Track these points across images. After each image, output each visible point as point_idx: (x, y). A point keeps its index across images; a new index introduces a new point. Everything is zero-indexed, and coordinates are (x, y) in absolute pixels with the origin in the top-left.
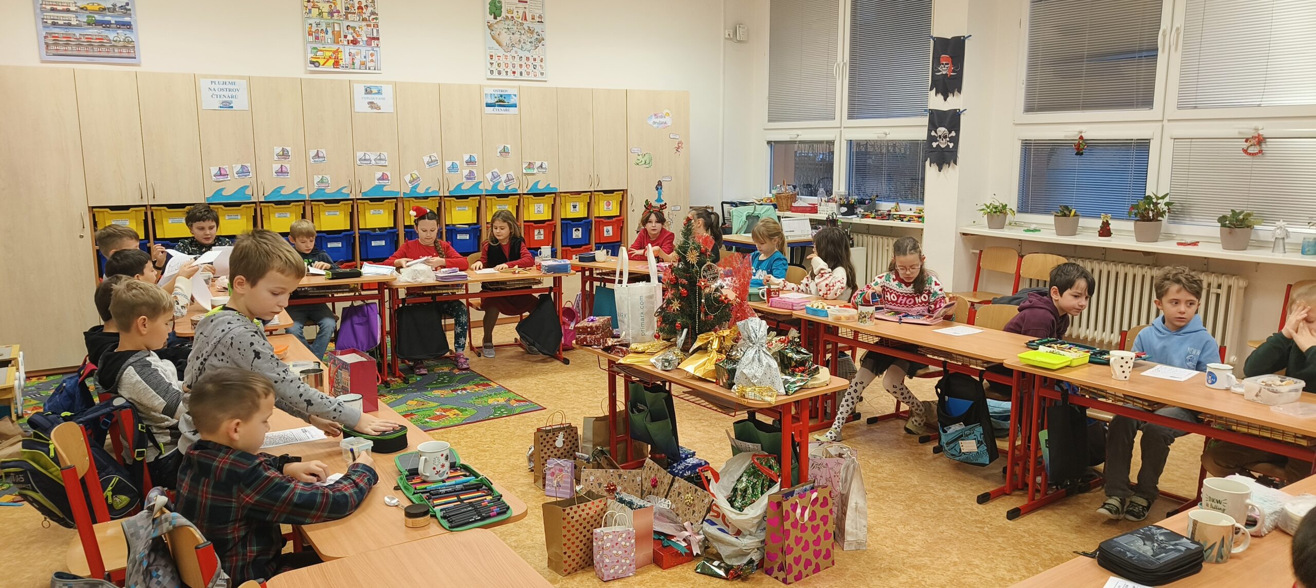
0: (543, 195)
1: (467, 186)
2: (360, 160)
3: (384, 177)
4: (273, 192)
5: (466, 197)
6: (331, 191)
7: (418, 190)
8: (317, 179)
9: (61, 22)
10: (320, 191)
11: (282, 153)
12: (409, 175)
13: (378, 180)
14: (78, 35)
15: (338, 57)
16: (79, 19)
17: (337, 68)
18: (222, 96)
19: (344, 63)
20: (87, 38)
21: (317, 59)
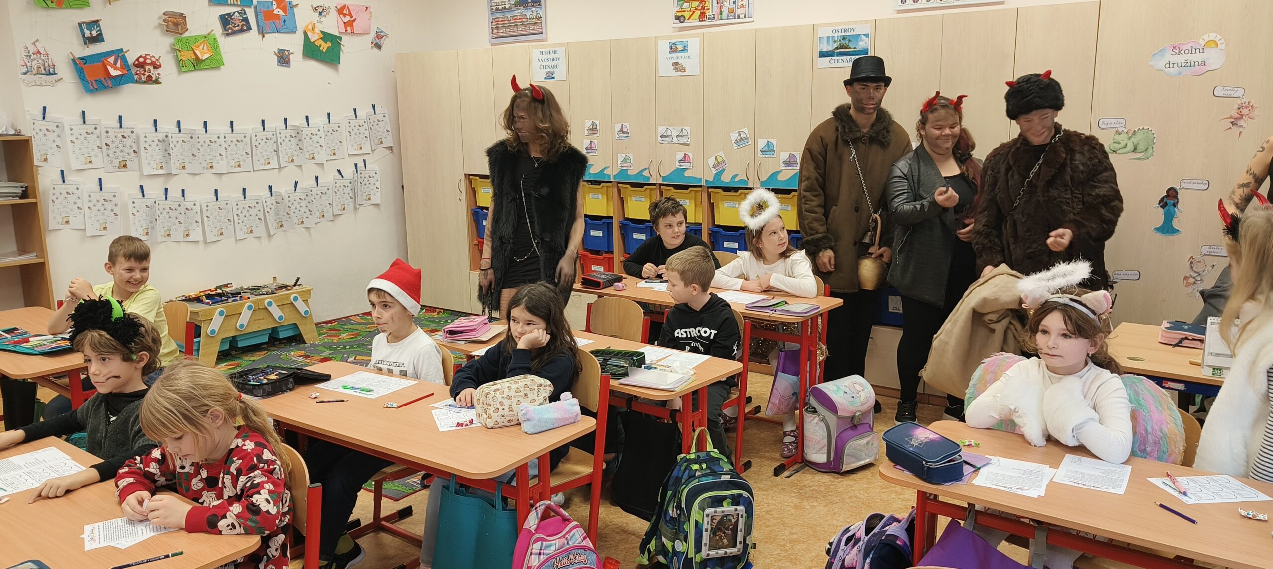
1: (785, 176)
2: (662, 136)
3: (685, 159)
6: (633, 172)
7: (722, 179)
8: (620, 158)
9: (500, 8)
10: (623, 172)
11: (591, 127)
12: (714, 157)
13: (679, 162)
14: (509, 17)
15: (704, 7)
16: (510, 2)
17: (702, 21)
18: (547, 67)
19: (710, 14)
20: (514, 20)
21: (683, 14)
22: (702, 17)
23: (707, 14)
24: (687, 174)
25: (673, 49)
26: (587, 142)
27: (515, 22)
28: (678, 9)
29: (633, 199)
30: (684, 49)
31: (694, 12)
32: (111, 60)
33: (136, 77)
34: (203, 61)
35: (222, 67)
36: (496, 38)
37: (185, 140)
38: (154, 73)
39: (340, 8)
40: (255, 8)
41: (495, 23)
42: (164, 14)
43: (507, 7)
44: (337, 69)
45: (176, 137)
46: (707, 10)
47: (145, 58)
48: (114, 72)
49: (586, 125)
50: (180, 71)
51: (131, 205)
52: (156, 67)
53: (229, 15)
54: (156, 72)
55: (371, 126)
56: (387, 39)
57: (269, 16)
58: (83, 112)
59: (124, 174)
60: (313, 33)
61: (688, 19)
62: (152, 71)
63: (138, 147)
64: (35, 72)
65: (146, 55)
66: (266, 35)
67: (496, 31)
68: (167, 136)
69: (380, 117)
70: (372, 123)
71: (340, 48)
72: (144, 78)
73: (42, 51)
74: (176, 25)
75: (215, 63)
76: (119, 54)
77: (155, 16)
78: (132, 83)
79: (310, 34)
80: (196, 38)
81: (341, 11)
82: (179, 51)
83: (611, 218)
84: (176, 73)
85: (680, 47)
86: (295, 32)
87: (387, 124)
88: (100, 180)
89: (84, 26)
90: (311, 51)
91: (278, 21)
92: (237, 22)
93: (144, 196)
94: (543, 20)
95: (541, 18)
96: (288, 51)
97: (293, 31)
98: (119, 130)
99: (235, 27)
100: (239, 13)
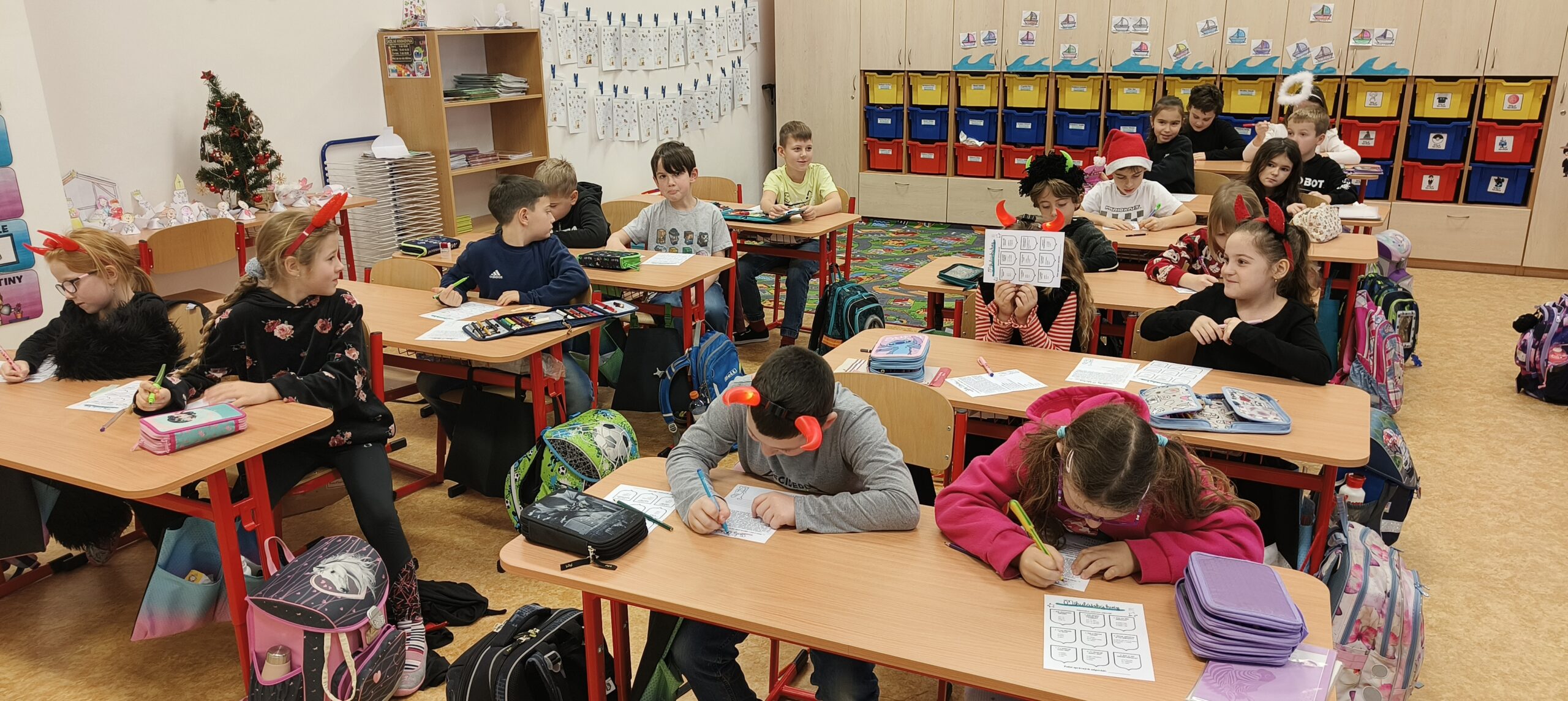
0: (1383, 79)
1: (1255, 62)
2: (1116, 26)
3: (1142, 48)
5: (1254, 77)
6: (1077, 62)
7: (1184, 66)
10: (1065, 62)
11: (1030, 18)
12: (1176, 46)
13: (1134, 51)
26: (1022, 34)
29: (1073, 89)
37: (628, 34)
45: (622, 31)
49: (1024, 15)
55: (743, 20)
59: (590, 69)
63: (599, 41)
68: (616, 30)
69: (750, 10)
70: (744, 17)
83: (1042, 109)
88: (576, 75)
93: (604, 93)
98: (587, 23)
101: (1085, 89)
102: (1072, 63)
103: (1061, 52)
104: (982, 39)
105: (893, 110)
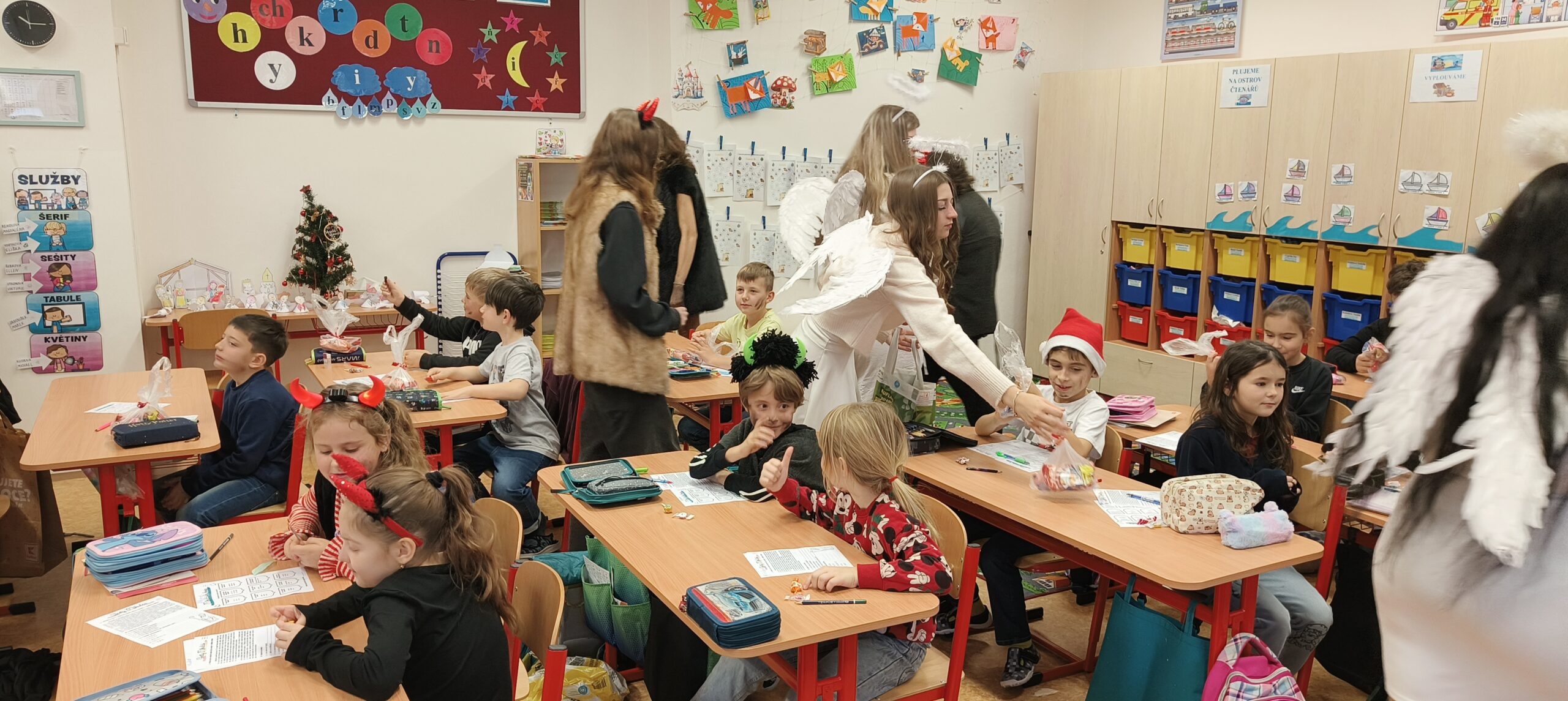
2: (1405, 183)
3: (1438, 216)
4: (1278, 223)
8: (1336, 209)
9: (1180, 15)
10: (1337, 228)
11: (1296, 168)
12: (1486, 216)
13: (1428, 220)
14: (1191, 27)
15: (1491, 7)
16: (1195, 8)
17: (1485, 26)
18: (1241, 89)
19: (1500, 16)
20: (1198, 30)
21: (1453, 17)
22: (1486, 19)
23: (1495, 17)
24: (1438, 236)
25: (1438, 65)
26: (1287, 187)
27: (1197, 33)
28: (1447, 11)
29: (1348, 265)
30: (1456, 66)
31: (1472, 15)
32: (752, 83)
33: (772, 100)
34: (836, 83)
35: (853, 90)
36: (1170, 53)
37: (809, 169)
38: (789, 96)
39: (985, 21)
40: (895, 24)
41: (1170, 35)
42: (805, 33)
43: (1190, 14)
44: (971, 91)
45: (801, 166)
46: (1495, 10)
47: (783, 81)
48: (753, 96)
49: (1289, 164)
50: (813, 95)
51: (752, 236)
52: (792, 89)
53: (868, 32)
54: (791, 96)
55: (1002, 159)
56: (1032, 57)
57: (909, 32)
58: (721, 137)
59: (750, 204)
60: (952, 51)
61: (1462, 24)
62: (787, 95)
63: (766, 176)
64: (684, 95)
65: (784, 77)
66: (902, 54)
67: (1170, 45)
68: (792, 165)
69: (1013, 148)
70: (1004, 155)
71: (978, 67)
72: (779, 102)
73: (693, 74)
74: (816, 44)
75: (848, 86)
76: (760, 76)
77: (796, 36)
78: (768, 107)
79: (948, 52)
80: (832, 58)
81: (984, 25)
82: (815, 72)
83: (1311, 288)
84: (809, 97)
85: (1449, 63)
86: (932, 50)
87: (1021, 157)
88: (728, 208)
89: (732, 48)
90: (947, 71)
91: (916, 38)
92: (875, 40)
93: (764, 228)
94: (1237, 29)
95: (1235, 26)
96: (922, 71)
97: (930, 49)
98: (750, 157)
99: (871, 45)
100: (878, 30)
101: (1364, 267)
102: (1347, 230)
103: (1332, 215)
104: (1239, 192)
105: (1144, 271)
